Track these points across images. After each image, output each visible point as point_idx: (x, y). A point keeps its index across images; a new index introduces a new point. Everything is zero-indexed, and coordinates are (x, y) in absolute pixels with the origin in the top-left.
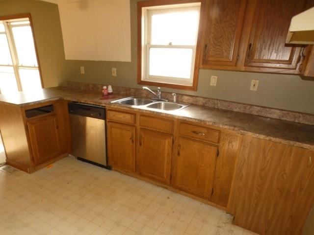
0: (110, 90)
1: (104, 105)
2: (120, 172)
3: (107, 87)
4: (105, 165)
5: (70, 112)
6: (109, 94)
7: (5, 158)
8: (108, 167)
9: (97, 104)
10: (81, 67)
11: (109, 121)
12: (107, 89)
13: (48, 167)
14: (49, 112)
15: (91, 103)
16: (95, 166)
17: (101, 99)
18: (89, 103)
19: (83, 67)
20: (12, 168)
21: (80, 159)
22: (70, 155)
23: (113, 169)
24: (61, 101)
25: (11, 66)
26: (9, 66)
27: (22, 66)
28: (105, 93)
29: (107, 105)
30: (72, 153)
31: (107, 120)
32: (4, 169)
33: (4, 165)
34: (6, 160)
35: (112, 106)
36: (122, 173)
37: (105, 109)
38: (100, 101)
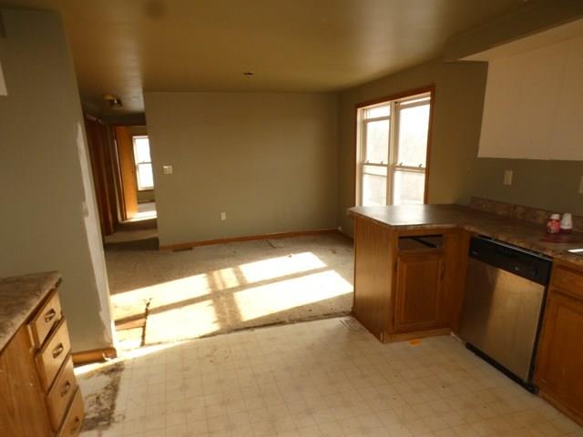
0: (567, 223)
1: (550, 254)
2: (555, 407)
3: (561, 218)
4: (526, 380)
5: (471, 255)
6: (562, 232)
7: (351, 306)
8: (531, 388)
9: (533, 249)
10: (507, 172)
11: (554, 292)
12: (559, 221)
13: (413, 343)
14: (433, 246)
15: (522, 245)
16: (500, 373)
17: (543, 240)
18: (515, 243)
19: (511, 173)
20: (358, 325)
21: (470, 347)
22: (452, 334)
23: (541, 393)
24: (457, 231)
25: (385, 165)
26: (381, 165)
27: (401, 166)
28: (553, 229)
29: (559, 256)
30: (458, 333)
31: (551, 288)
32: (346, 321)
33: (348, 315)
34: (353, 308)
35: (572, 260)
36: (561, 411)
37: (551, 263)
38: (541, 244)
